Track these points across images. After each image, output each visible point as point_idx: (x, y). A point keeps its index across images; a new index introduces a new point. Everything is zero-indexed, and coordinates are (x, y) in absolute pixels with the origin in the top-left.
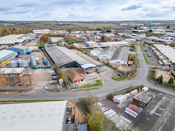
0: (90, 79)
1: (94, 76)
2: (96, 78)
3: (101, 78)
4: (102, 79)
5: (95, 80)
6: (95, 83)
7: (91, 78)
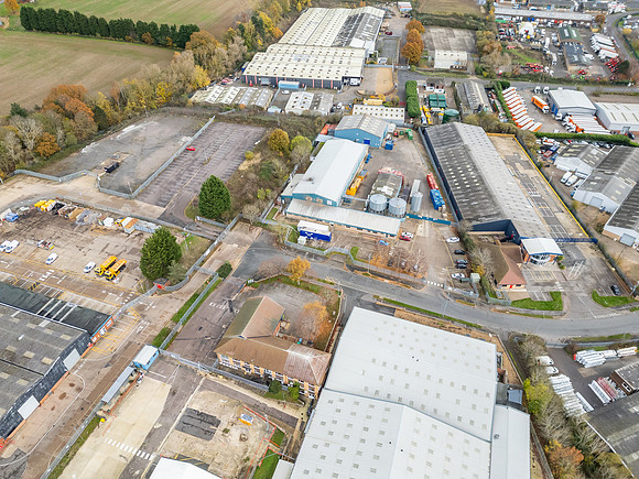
0: (537, 284)
1: (547, 273)
2: (551, 284)
3: (564, 287)
4: (567, 290)
5: (548, 289)
6: (546, 298)
7: (540, 280)
